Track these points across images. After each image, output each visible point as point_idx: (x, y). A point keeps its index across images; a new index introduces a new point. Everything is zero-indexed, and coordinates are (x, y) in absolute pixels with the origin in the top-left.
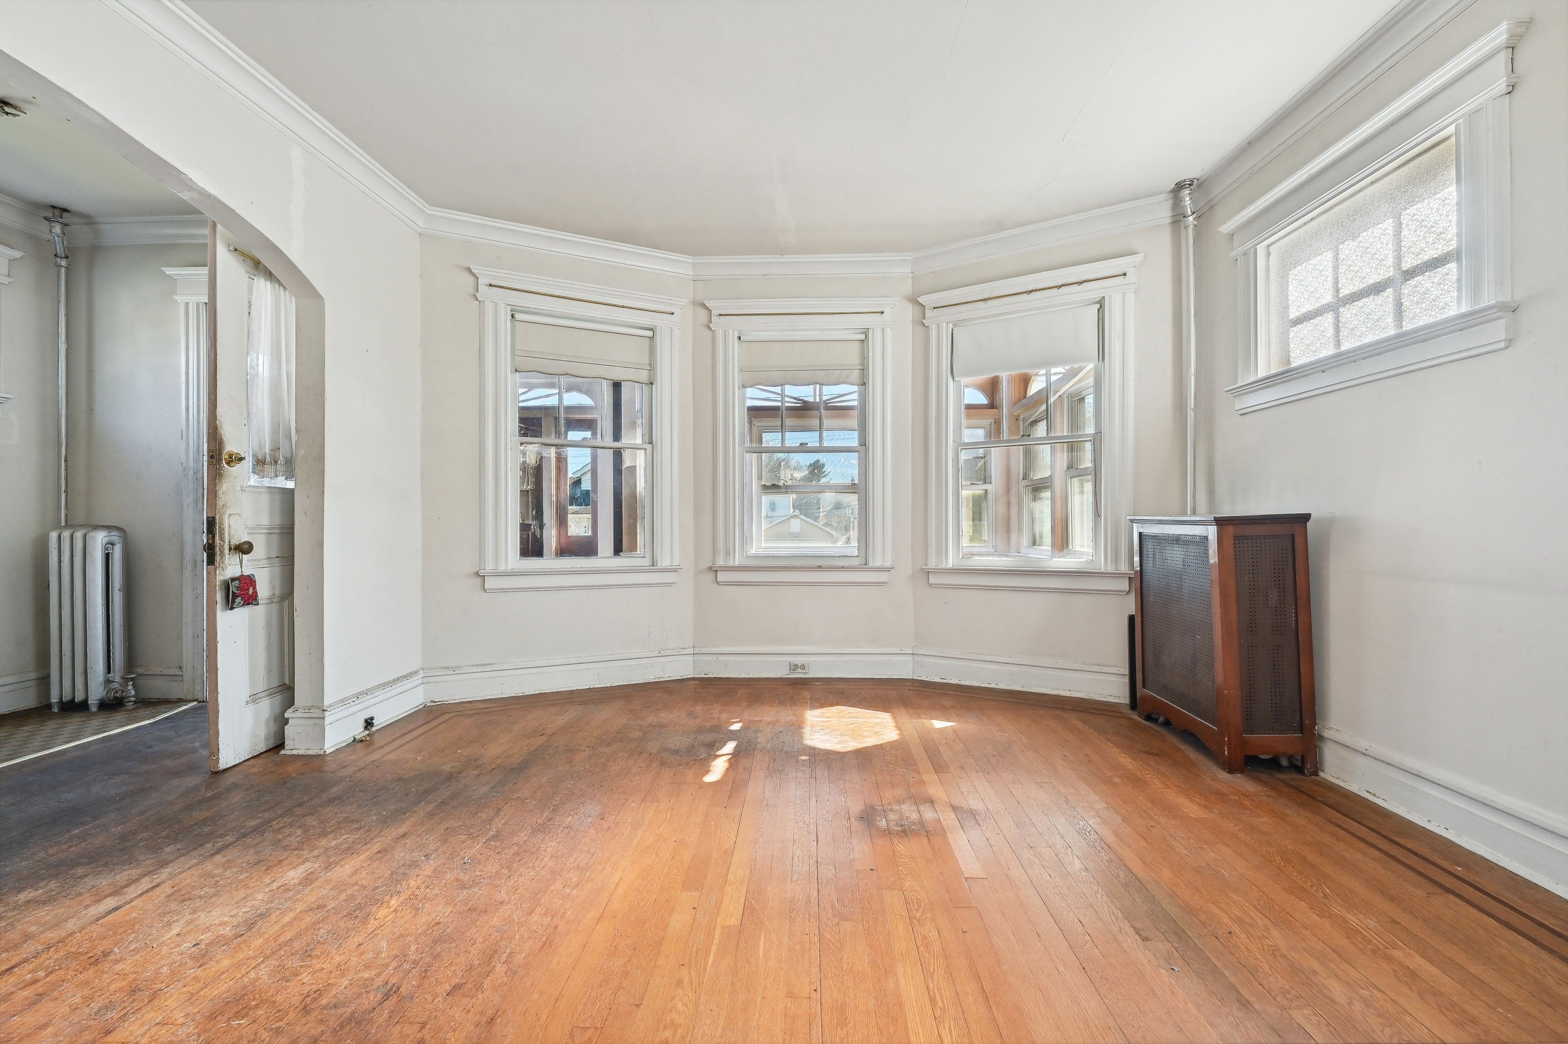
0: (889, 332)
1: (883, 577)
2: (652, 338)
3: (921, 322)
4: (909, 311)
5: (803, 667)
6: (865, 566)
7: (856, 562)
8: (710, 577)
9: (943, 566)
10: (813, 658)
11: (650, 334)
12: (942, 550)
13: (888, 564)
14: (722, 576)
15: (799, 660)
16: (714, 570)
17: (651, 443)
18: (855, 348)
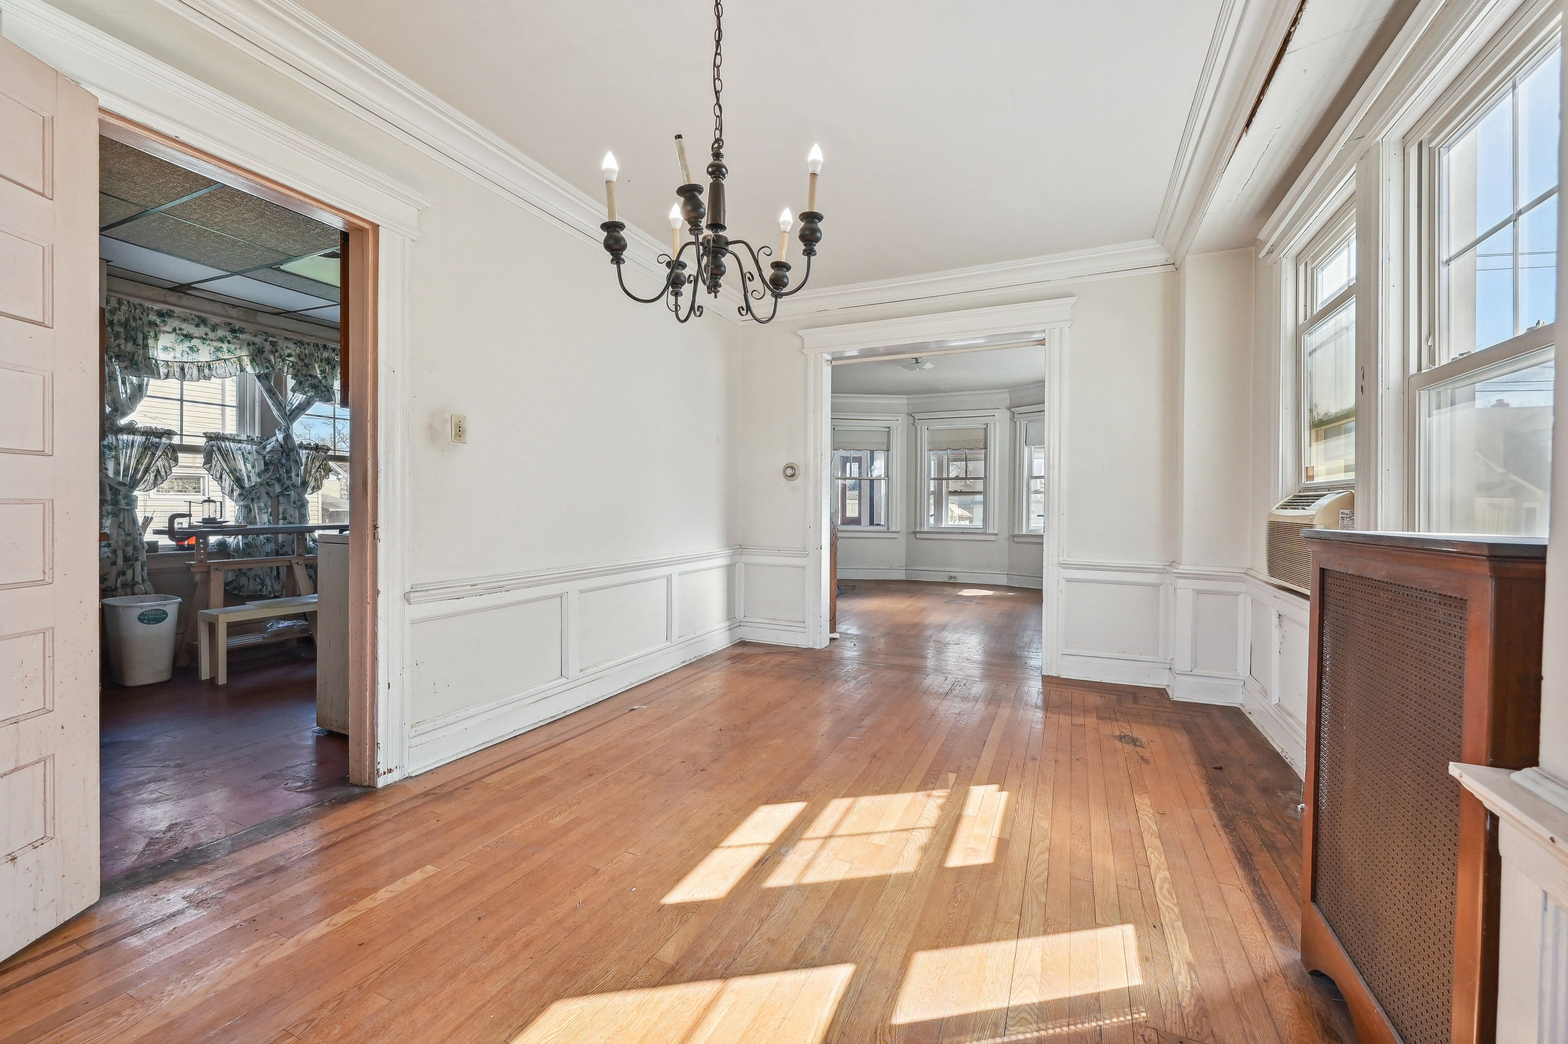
0: (998, 424)
1: (993, 538)
2: (889, 432)
3: (1012, 418)
4: (1008, 414)
5: (955, 577)
6: (985, 534)
7: (981, 531)
8: (913, 536)
9: (1020, 533)
10: (959, 574)
11: (888, 430)
12: (1020, 526)
13: (996, 532)
14: (918, 536)
15: (953, 574)
16: (915, 533)
17: (888, 477)
18: (983, 432)
